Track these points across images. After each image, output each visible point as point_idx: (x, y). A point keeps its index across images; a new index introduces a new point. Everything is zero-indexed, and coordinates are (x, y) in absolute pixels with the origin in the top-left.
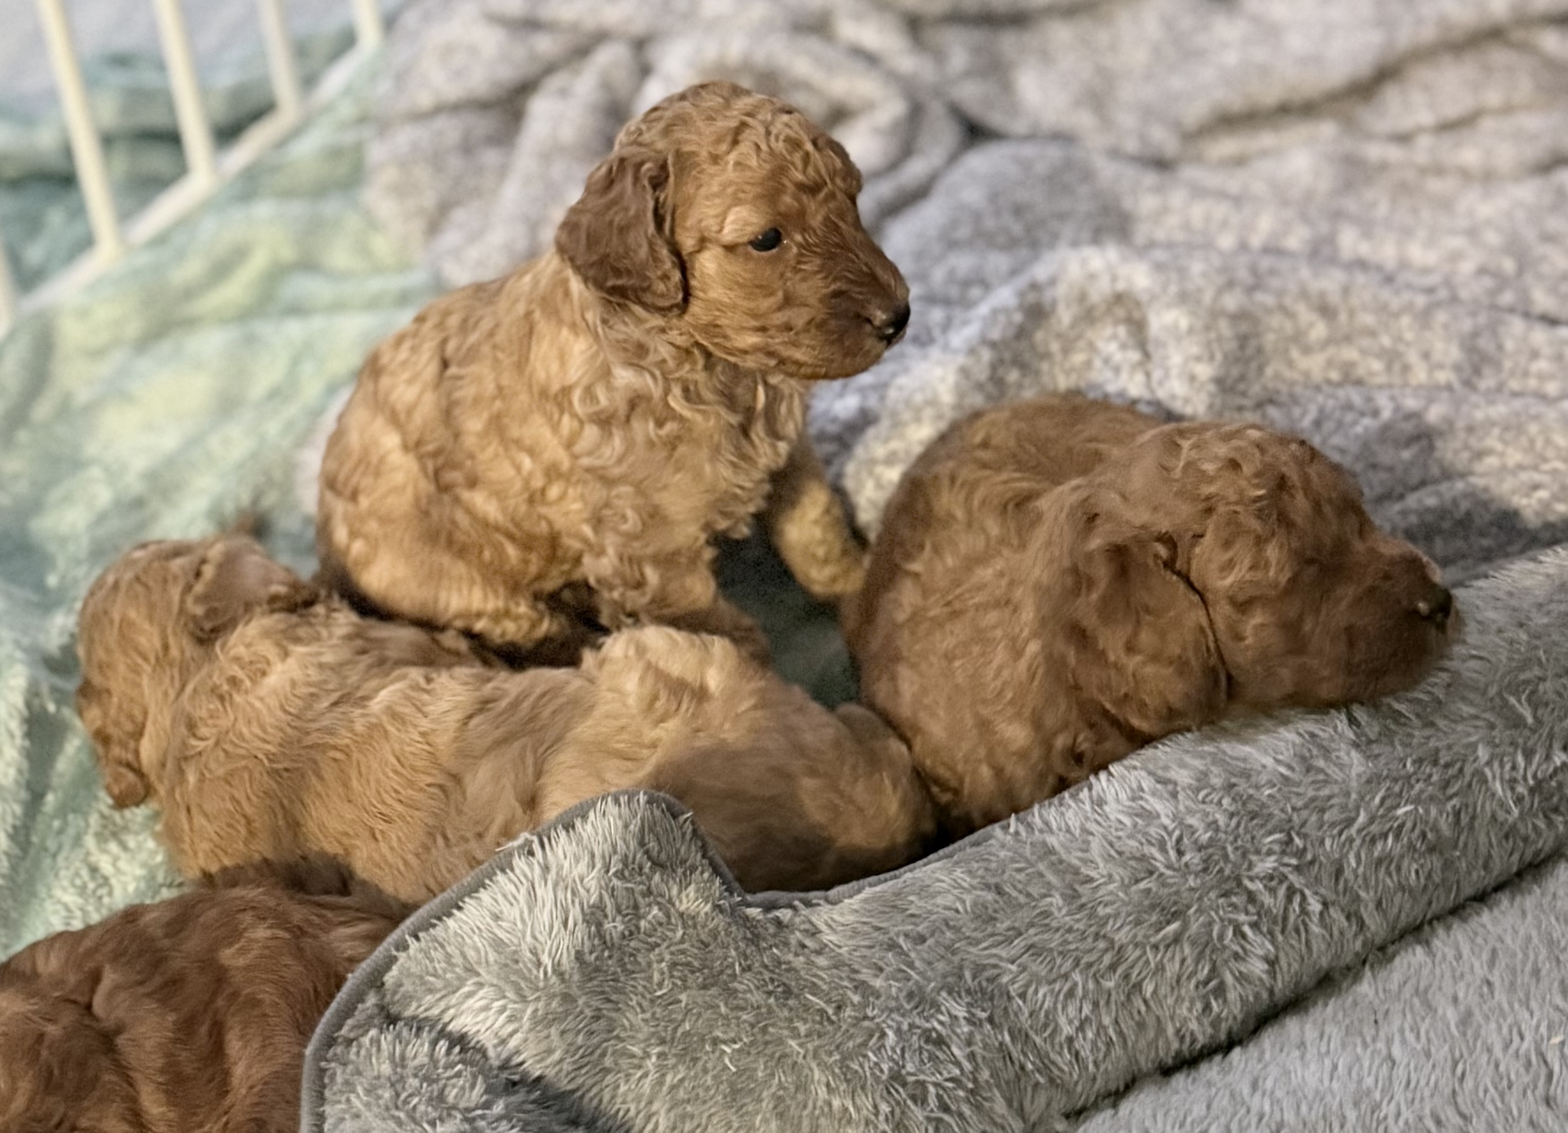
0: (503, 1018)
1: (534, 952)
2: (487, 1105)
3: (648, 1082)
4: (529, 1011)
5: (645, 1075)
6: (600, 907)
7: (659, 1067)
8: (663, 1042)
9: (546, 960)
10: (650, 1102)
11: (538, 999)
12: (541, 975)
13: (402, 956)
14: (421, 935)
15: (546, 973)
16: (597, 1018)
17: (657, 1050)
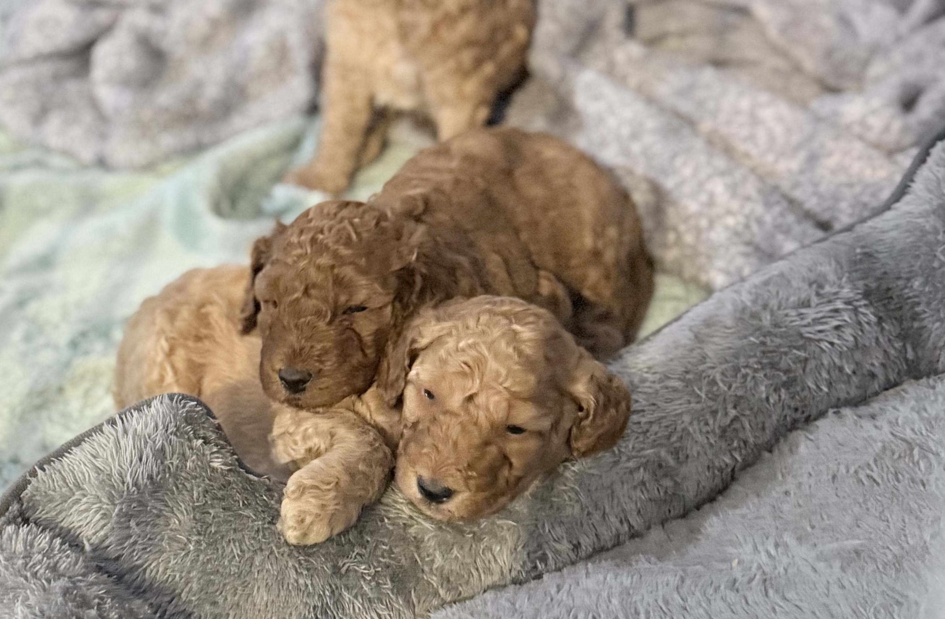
0: (98, 516)
1: (120, 474)
2: (84, 575)
3: (188, 560)
4: (117, 510)
5: (187, 555)
6: (162, 450)
7: (197, 550)
8: (199, 534)
9: (129, 479)
10: (189, 572)
11: (122, 503)
12: (126, 488)
13: (33, 480)
14: (45, 467)
15: (128, 488)
16: (158, 516)
17: (195, 538)
